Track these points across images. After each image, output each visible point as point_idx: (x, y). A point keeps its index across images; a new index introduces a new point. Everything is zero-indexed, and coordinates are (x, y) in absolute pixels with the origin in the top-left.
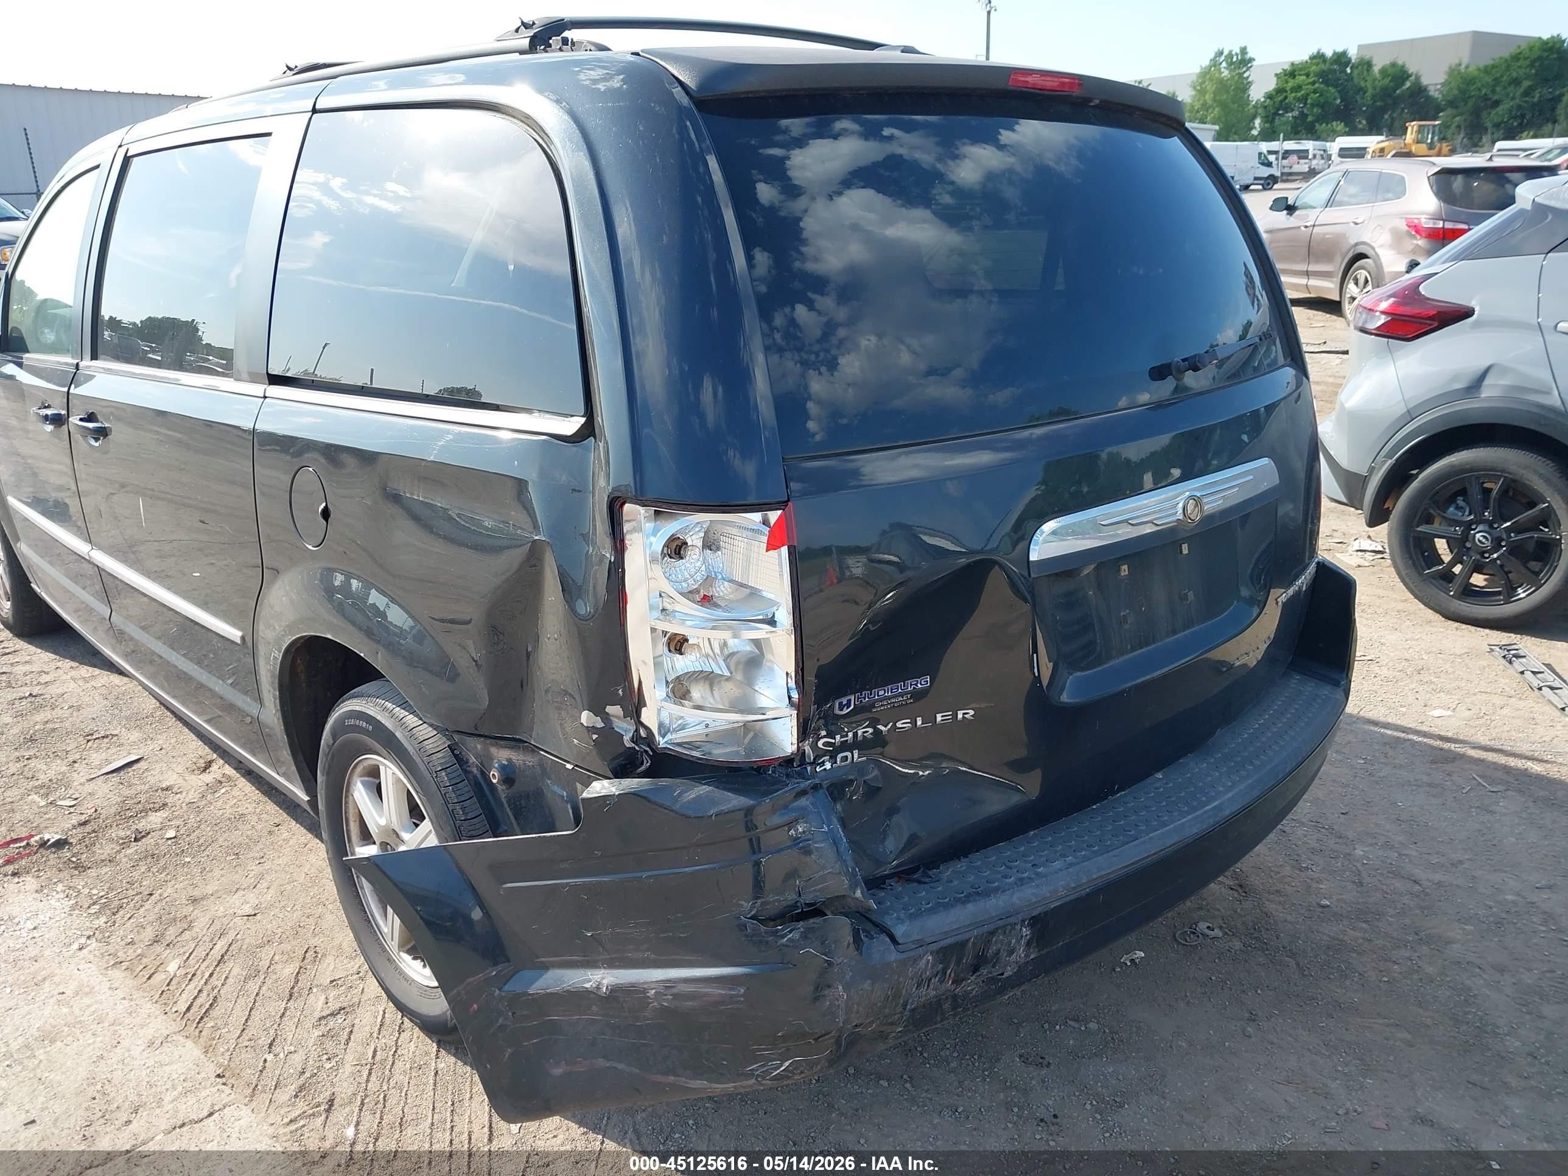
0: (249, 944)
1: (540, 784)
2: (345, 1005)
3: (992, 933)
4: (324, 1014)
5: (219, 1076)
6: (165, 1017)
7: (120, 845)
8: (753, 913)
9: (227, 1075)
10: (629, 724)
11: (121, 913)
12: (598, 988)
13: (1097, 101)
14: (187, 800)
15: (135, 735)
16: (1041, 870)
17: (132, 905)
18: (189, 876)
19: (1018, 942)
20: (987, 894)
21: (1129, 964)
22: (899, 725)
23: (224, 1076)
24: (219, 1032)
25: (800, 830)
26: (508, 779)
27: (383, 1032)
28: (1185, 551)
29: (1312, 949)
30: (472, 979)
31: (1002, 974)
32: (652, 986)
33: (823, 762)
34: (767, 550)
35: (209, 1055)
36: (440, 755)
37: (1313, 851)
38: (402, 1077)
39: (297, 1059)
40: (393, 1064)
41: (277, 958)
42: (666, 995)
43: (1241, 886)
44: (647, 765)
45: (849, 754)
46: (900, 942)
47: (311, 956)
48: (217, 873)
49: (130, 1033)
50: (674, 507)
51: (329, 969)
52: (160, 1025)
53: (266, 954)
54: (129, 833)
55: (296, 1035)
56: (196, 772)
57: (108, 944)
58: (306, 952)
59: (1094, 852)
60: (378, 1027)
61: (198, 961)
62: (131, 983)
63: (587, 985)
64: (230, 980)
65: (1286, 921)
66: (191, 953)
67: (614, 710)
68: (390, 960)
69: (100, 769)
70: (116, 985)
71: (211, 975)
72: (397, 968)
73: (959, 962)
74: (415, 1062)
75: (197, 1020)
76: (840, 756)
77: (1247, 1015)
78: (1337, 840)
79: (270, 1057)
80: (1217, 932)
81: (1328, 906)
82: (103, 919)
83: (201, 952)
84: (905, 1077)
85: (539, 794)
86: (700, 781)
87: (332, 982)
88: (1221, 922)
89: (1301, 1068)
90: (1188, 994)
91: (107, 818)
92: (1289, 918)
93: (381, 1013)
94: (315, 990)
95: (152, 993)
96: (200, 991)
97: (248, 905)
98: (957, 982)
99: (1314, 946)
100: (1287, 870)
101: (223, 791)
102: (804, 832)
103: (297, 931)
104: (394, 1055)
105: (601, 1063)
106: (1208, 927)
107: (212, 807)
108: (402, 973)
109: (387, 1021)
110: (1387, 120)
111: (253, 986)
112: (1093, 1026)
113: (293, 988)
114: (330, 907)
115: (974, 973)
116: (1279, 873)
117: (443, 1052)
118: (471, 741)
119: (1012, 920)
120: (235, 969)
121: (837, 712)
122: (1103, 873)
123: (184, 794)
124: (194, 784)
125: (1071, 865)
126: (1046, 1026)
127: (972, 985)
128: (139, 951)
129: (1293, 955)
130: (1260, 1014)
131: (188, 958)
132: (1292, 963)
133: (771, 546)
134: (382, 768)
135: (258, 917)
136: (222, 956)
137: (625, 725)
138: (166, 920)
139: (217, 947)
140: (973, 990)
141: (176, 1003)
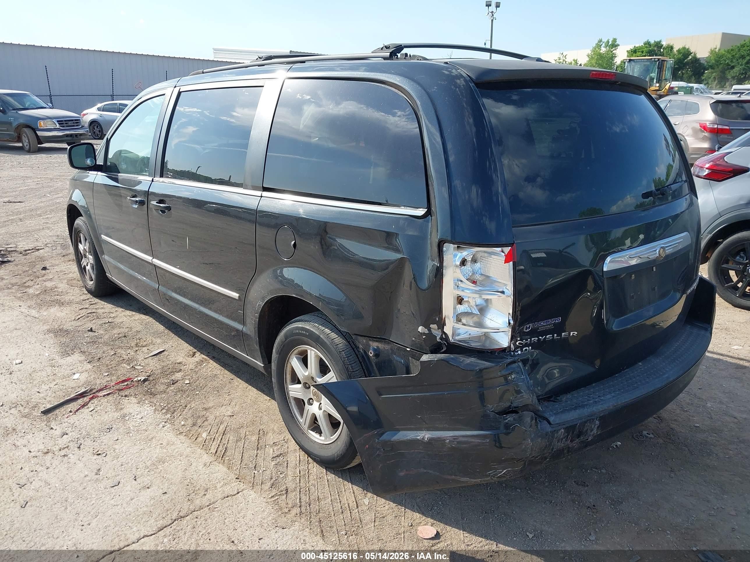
0: (234, 428)
1: (391, 357)
2: (282, 452)
3: (586, 422)
4: (274, 456)
5: (237, 478)
6: (207, 455)
7: (167, 385)
8: (493, 409)
9: (240, 478)
10: (439, 332)
11: (176, 413)
12: (423, 439)
13: (620, 83)
14: (190, 368)
15: (159, 341)
16: (602, 398)
17: (179, 410)
18: (200, 399)
19: (595, 426)
20: (583, 406)
21: (615, 447)
22: (548, 336)
23: (239, 479)
24: (232, 461)
25: (513, 377)
26: (377, 355)
27: (301, 464)
28: (654, 270)
29: (694, 444)
30: (366, 435)
31: (587, 440)
32: (448, 438)
33: (518, 351)
34: (505, 263)
35: (230, 470)
36: (341, 345)
37: (688, 404)
38: (314, 482)
39: (268, 472)
40: (309, 476)
41: (247, 433)
42: (453, 442)
43: (659, 417)
44: (444, 349)
45: (527, 348)
46: (552, 423)
47: (261, 434)
48: (211, 398)
49: (195, 461)
50: (467, 245)
51: (271, 438)
52: (206, 458)
53: (243, 432)
54: (169, 381)
55: (265, 464)
56: (190, 357)
57: (175, 425)
58: (259, 431)
59: (622, 392)
60: (298, 462)
61: (214, 434)
62: (189, 441)
63: (419, 438)
64: (230, 441)
65: (681, 432)
66: (210, 430)
67: (434, 326)
68: (303, 433)
69: (148, 354)
70: (183, 441)
71: (221, 439)
72: (307, 437)
73: (573, 433)
74: (318, 476)
75: (221, 457)
76: (524, 349)
77: (670, 469)
78: (698, 400)
79: (256, 472)
80: (651, 436)
81: (698, 427)
82: (169, 416)
83: (214, 430)
84: (527, 488)
85: (390, 361)
86: (470, 356)
87: (274, 443)
88: (652, 432)
89: (696, 491)
90: (643, 460)
91: (158, 375)
92: (682, 431)
93: (298, 456)
94: (267, 446)
95: (199, 445)
96: (219, 445)
97: (229, 412)
98: (572, 441)
99: (695, 442)
100: (678, 411)
101: (204, 364)
102: (514, 378)
103: (253, 423)
104: (308, 473)
105: (422, 470)
106: (647, 433)
107: (202, 371)
108: (309, 439)
109: (302, 459)
110: (680, 74)
111: (241, 444)
112: (604, 471)
113: (258, 445)
114: (265, 413)
115: (578, 438)
116: (674, 412)
117: (328, 473)
118: (360, 339)
119: (593, 418)
120: (231, 437)
121: (525, 330)
122: (626, 400)
123: (188, 365)
124: (191, 362)
125: (614, 397)
126: (584, 470)
127: (575, 444)
128: (188, 429)
129: (686, 446)
130: (675, 469)
131: (210, 432)
132: (687, 449)
133: (506, 261)
134: (309, 351)
135: (235, 417)
136: (224, 432)
137: (437, 332)
138: (196, 417)
139: (221, 428)
140: (575, 445)
141: (210, 449)
